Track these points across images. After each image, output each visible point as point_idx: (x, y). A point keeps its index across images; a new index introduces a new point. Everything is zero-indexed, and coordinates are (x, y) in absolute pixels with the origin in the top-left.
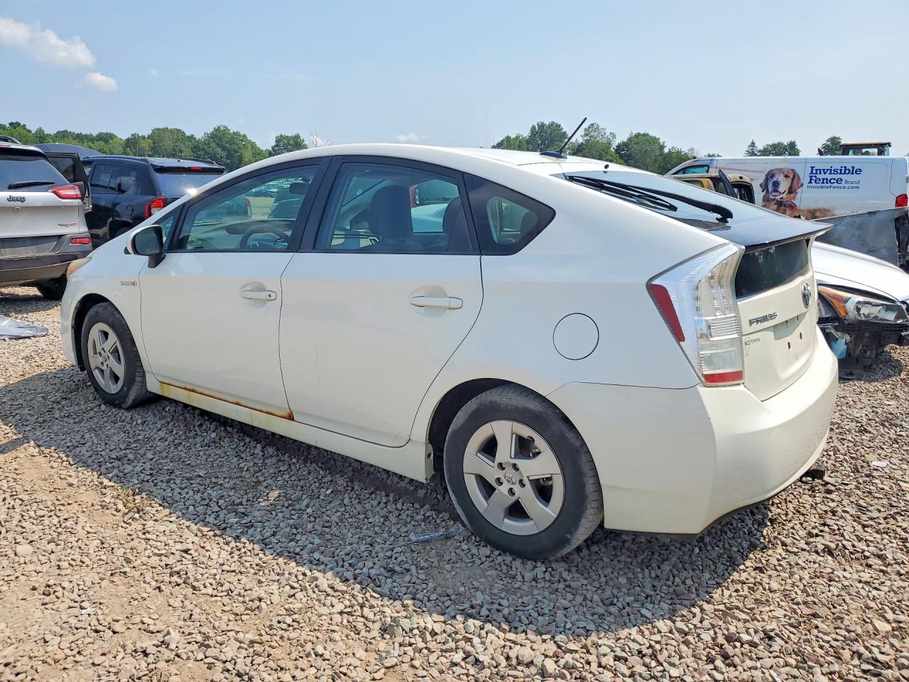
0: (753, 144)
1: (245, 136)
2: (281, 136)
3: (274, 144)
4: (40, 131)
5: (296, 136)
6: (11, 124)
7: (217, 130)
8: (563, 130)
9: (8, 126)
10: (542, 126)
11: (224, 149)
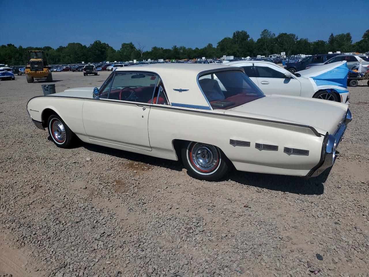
0: (332, 35)
1: (108, 45)
2: (124, 44)
3: (121, 47)
4: (21, 47)
5: (130, 43)
6: (8, 45)
7: (96, 42)
8: (247, 34)
9: (7, 46)
10: (238, 32)
11: (99, 51)
